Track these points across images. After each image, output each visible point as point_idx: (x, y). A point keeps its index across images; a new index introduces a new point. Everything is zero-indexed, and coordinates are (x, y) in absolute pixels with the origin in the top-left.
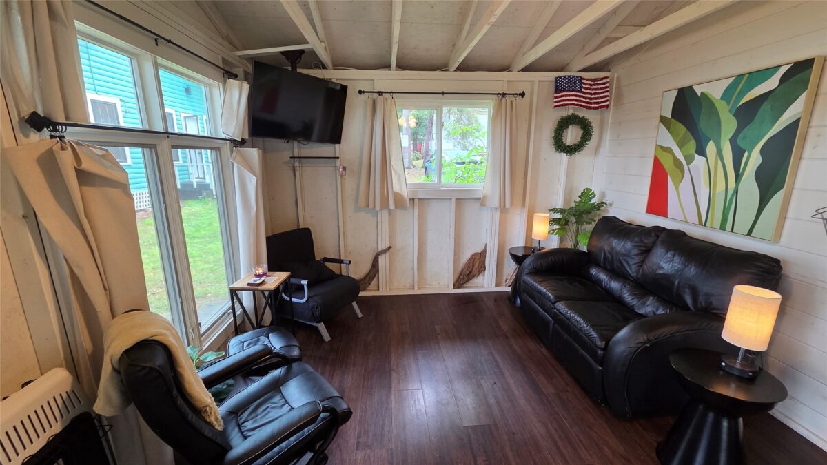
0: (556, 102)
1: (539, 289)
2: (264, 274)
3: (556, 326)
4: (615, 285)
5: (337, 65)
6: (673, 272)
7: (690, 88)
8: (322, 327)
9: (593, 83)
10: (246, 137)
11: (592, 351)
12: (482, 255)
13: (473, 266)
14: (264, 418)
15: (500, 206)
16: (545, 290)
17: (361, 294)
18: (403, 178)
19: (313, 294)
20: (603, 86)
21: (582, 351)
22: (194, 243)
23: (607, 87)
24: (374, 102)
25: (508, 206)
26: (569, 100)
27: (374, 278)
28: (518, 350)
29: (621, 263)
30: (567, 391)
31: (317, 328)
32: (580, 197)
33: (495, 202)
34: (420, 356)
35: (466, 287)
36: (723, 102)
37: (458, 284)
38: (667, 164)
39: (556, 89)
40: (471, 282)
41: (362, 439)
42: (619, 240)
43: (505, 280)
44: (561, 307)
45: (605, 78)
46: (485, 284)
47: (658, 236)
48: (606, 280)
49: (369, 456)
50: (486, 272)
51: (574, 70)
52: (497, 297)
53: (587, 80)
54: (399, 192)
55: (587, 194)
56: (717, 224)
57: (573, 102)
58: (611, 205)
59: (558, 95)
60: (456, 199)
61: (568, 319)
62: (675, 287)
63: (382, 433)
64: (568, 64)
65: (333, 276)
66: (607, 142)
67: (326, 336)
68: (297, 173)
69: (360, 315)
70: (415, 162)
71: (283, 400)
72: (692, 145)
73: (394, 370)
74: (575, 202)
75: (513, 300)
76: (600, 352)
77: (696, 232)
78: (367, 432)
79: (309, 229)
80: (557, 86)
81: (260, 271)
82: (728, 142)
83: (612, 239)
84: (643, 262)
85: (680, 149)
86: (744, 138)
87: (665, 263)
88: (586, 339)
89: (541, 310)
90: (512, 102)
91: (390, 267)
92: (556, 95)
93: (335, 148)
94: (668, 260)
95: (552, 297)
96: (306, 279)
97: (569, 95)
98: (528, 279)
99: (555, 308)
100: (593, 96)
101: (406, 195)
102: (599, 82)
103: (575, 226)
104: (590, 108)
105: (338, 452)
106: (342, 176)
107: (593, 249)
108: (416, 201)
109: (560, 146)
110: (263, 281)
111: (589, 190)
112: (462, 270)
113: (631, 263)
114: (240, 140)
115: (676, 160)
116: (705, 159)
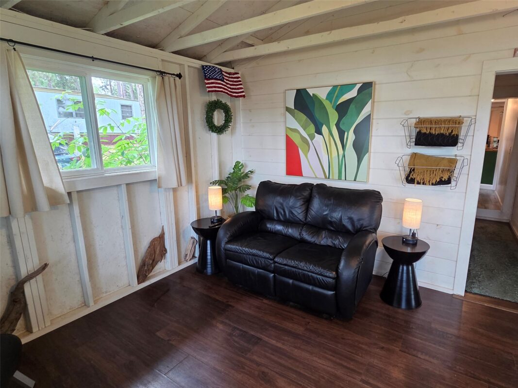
0: (207, 87)
3: (278, 276)
4: (293, 230)
7: (305, 90)
9: (229, 76)
12: (161, 237)
13: (155, 252)
15: (179, 186)
16: (258, 251)
20: (237, 80)
23: (240, 81)
25: (183, 184)
27: (19, 318)
29: (292, 213)
32: (233, 169)
35: (150, 278)
36: (328, 101)
39: (205, 76)
44: (284, 259)
45: (237, 73)
46: (167, 267)
50: (167, 254)
51: (213, 62)
53: (226, 72)
54: (52, 186)
55: (238, 166)
56: (336, 177)
59: (208, 81)
60: (127, 184)
62: (339, 220)
64: (205, 56)
66: (242, 125)
72: (312, 128)
76: (333, 281)
80: (205, 73)
82: (335, 126)
84: (307, 209)
85: (304, 130)
86: (344, 124)
92: (206, 82)
95: (269, 255)
97: (217, 83)
99: (275, 263)
100: (232, 87)
102: (233, 76)
104: (231, 96)
107: (261, 209)
108: (75, 195)
109: (212, 126)
111: (238, 162)
112: (145, 262)
113: (299, 213)
115: (303, 138)
116: (321, 136)
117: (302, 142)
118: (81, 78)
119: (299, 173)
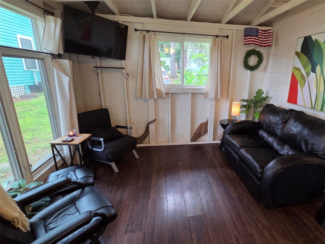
0: (245, 42)
1: (232, 142)
2: (74, 135)
3: (240, 161)
4: (270, 139)
5: (123, 13)
6: (297, 133)
7: (310, 37)
8: (113, 165)
9: (264, 32)
10: (62, 52)
11: (255, 174)
12: (206, 124)
13: (201, 130)
14: (62, 221)
15: (215, 98)
16: (235, 143)
17: (138, 145)
18: (162, 81)
19: (107, 146)
20: (269, 34)
21: (251, 174)
22: (45, 117)
23: (271, 35)
24: (144, 36)
25: (219, 97)
26: (251, 41)
27: (147, 137)
28: (221, 174)
29: (273, 128)
30: (244, 195)
31: (110, 165)
32: (256, 93)
33: (212, 95)
34: (168, 179)
35: (197, 141)
37: (193, 140)
38: (298, 77)
39: (245, 35)
40: (200, 138)
41: (130, 227)
42: (273, 116)
43: (218, 137)
44: (243, 151)
45: (270, 30)
46: (207, 139)
47: (291, 114)
48: (266, 137)
49: (132, 236)
50: (208, 133)
51: (254, 25)
52: (213, 146)
53: (261, 30)
54: (160, 89)
55: (260, 92)
56: (319, 108)
57: (253, 42)
58: (271, 98)
59: (246, 38)
60: (192, 93)
61: (245, 157)
62: (298, 140)
63: (141, 223)
64: (251, 22)
65: (121, 136)
66: (271, 65)
67: (116, 170)
68: (100, 76)
69: (137, 157)
70: (177, 74)
71: (76, 209)
72: (310, 67)
73: (152, 187)
74: (254, 96)
75: (221, 148)
76: (259, 175)
77: (310, 112)
78: (132, 223)
79: (107, 109)
80: (245, 33)
81: (71, 134)
83: (270, 115)
84: (284, 127)
85: (304, 69)
87: (294, 128)
88: (253, 168)
89: (233, 153)
90: (221, 40)
91: (156, 130)
92: (245, 38)
93: (122, 62)
94: (295, 126)
95: (238, 146)
96: (102, 138)
97: (252, 39)
98: (228, 137)
99: (239, 152)
100: (264, 40)
101: (164, 91)
102: (267, 32)
103: (253, 109)
104: (261, 46)
105: (114, 236)
106: (127, 79)
107: (261, 121)
108: (170, 94)
109: (247, 66)
110: (73, 139)
111: (260, 90)
112: (195, 132)
113: (278, 128)
114: (57, 54)
115: (302, 75)
116: (315, 74)
117: (301, 79)
118: (181, 43)
119: (295, 102)
